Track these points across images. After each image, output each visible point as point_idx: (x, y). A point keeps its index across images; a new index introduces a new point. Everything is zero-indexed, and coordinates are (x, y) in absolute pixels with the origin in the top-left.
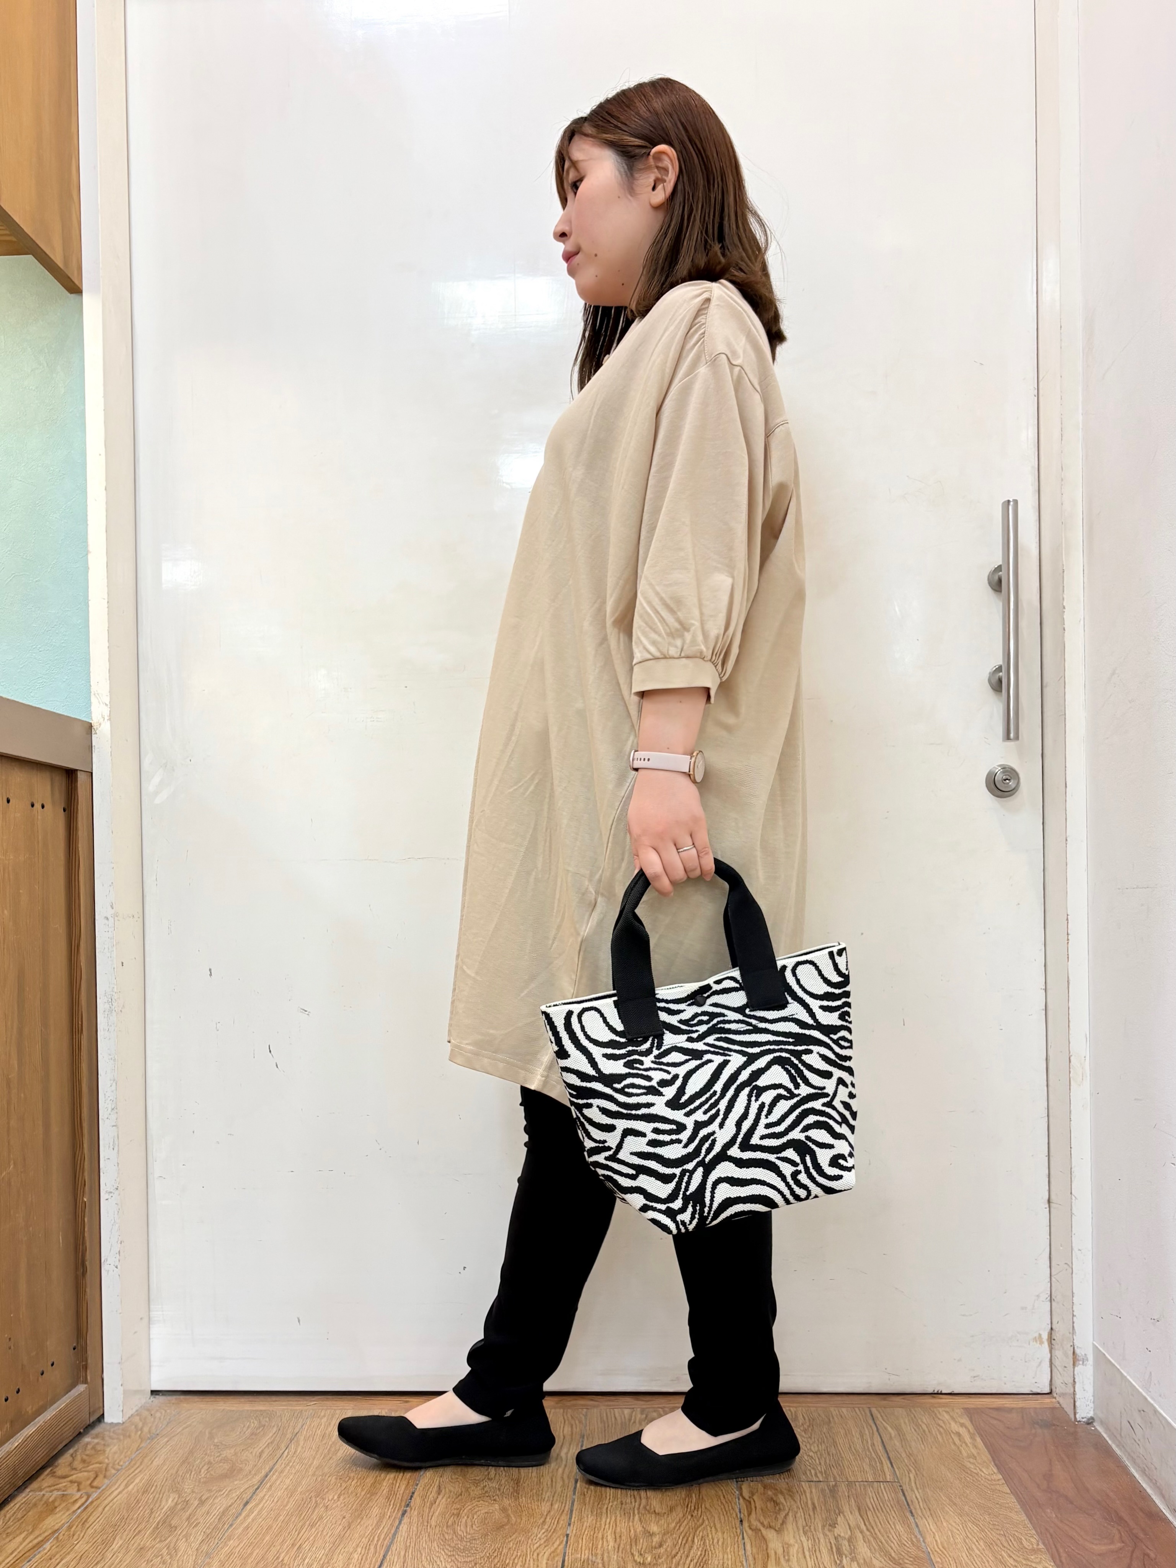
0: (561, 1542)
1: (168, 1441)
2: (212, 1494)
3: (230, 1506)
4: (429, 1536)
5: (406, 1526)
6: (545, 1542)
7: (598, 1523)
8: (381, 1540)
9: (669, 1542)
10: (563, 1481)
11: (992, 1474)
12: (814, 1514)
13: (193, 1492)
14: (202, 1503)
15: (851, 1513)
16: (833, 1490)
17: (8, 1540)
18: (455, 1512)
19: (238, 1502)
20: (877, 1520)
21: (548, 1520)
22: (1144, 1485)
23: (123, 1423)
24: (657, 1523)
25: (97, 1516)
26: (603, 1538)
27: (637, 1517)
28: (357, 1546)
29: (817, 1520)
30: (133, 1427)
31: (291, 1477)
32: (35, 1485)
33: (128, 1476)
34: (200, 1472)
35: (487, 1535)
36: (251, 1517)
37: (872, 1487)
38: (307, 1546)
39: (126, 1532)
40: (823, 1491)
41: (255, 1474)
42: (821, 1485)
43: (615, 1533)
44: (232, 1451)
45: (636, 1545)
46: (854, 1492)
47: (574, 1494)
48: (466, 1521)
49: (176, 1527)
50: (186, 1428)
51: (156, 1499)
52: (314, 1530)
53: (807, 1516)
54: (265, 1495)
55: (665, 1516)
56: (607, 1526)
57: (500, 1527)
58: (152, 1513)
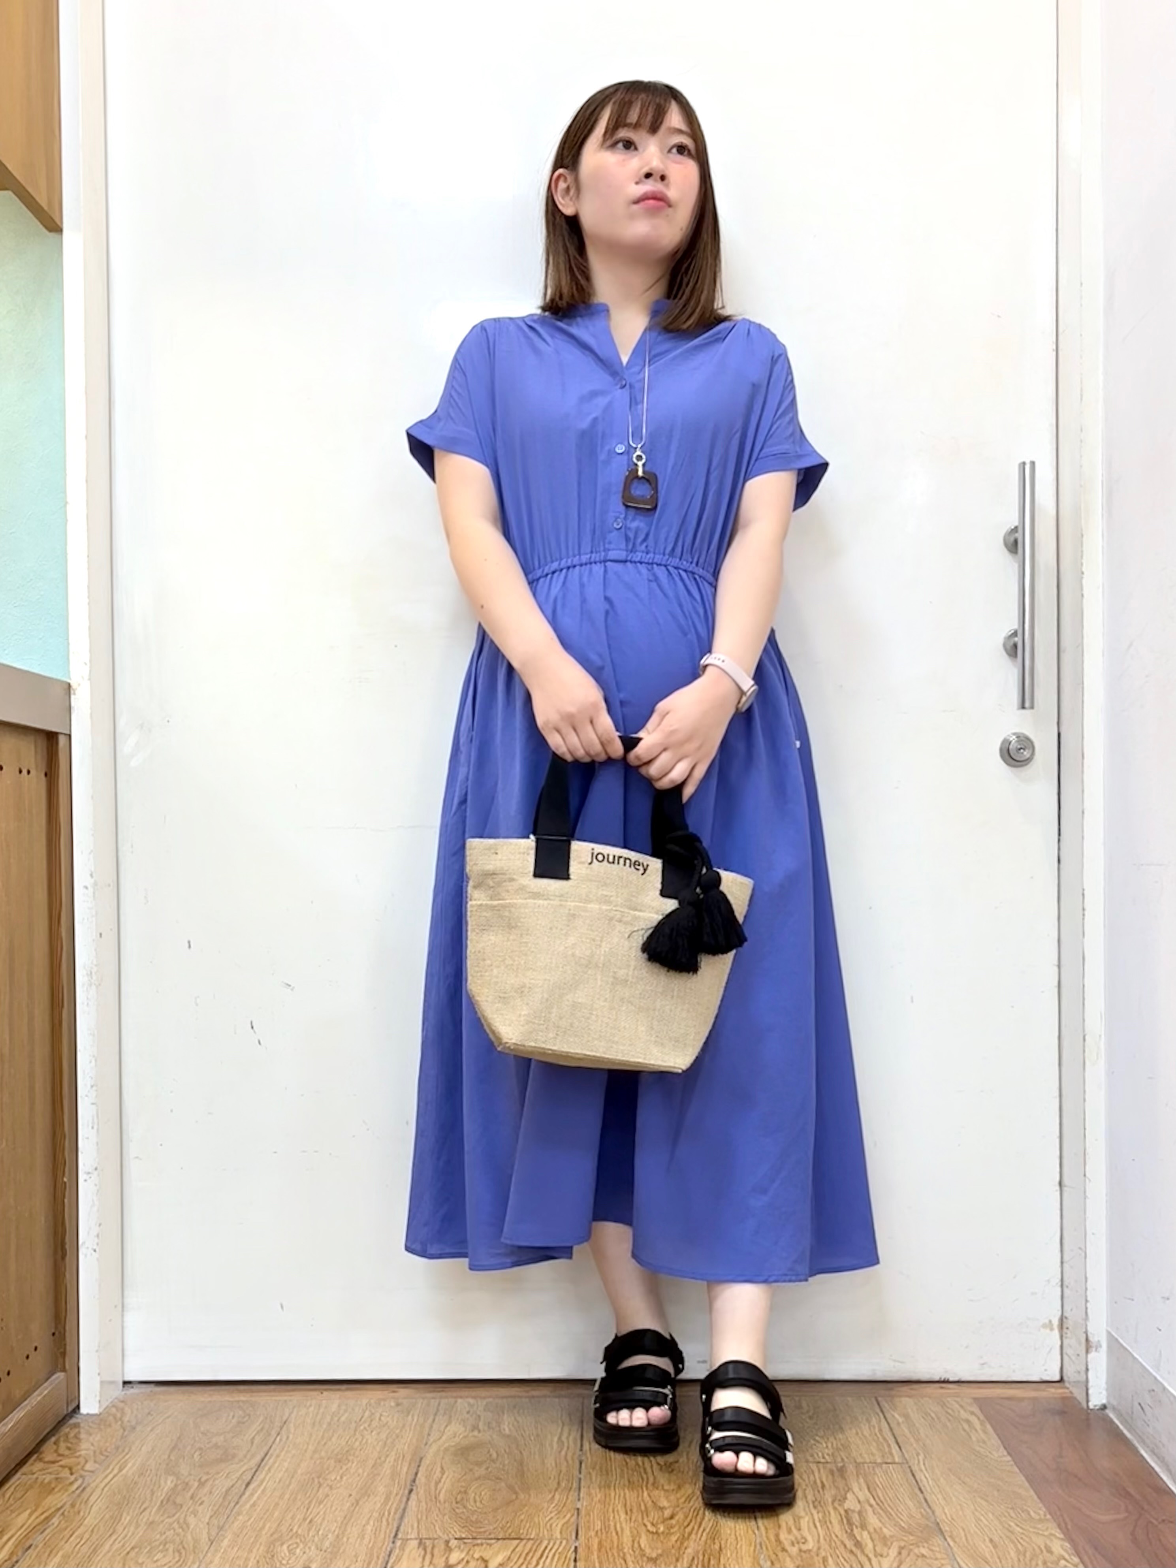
0: (572, 1515)
1: (152, 1430)
2: (210, 1476)
3: (232, 1486)
4: (439, 1510)
5: (414, 1503)
6: (556, 1515)
7: (608, 1499)
8: (392, 1513)
9: (680, 1516)
10: (567, 1462)
11: (1000, 1457)
12: (823, 1490)
13: (190, 1475)
14: (202, 1484)
15: (860, 1490)
16: (842, 1471)
17: (14, 1515)
18: (463, 1490)
19: (240, 1482)
20: (886, 1496)
21: (557, 1497)
22: (1153, 1464)
23: (100, 1414)
24: (667, 1498)
25: (97, 1497)
26: (613, 1511)
27: (645, 1494)
28: (369, 1519)
29: (827, 1496)
30: (111, 1418)
31: (289, 1460)
32: (25, 1469)
33: (119, 1462)
34: (193, 1456)
35: (497, 1509)
36: (256, 1495)
37: (882, 1468)
38: (318, 1520)
39: (131, 1511)
40: (832, 1472)
41: (250, 1460)
42: (829, 1466)
43: (625, 1505)
44: (222, 1438)
45: (647, 1516)
46: (862, 1472)
47: (580, 1473)
48: (474, 1498)
49: (181, 1506)
50: (168, 1417)
51: (153, 1481)
52: (322, 1506)
53: (816, 1492)
54: (265, 1478)
55: (675, 1492)
56: (617, 1502)
57: (509, 1503)
58: (153, 1492)
